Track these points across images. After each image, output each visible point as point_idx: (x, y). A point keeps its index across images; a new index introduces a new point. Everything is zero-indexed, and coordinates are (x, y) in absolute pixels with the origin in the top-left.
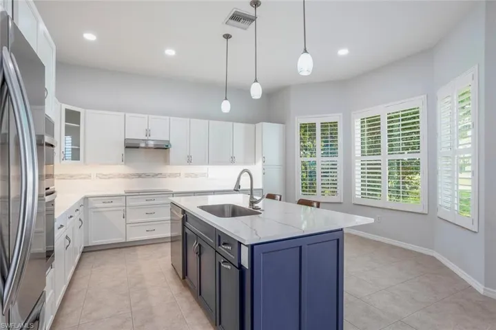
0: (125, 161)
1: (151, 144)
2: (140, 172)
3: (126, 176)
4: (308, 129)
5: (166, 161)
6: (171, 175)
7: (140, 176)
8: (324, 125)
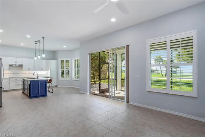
0: (9, 69)
1: (17, 65)
2: (14, 72)
3: (9, 74)
4: (62, 62)
5: (22, 70)
6: (24, 73)
7: (14, 73)
8: (66, 61)
